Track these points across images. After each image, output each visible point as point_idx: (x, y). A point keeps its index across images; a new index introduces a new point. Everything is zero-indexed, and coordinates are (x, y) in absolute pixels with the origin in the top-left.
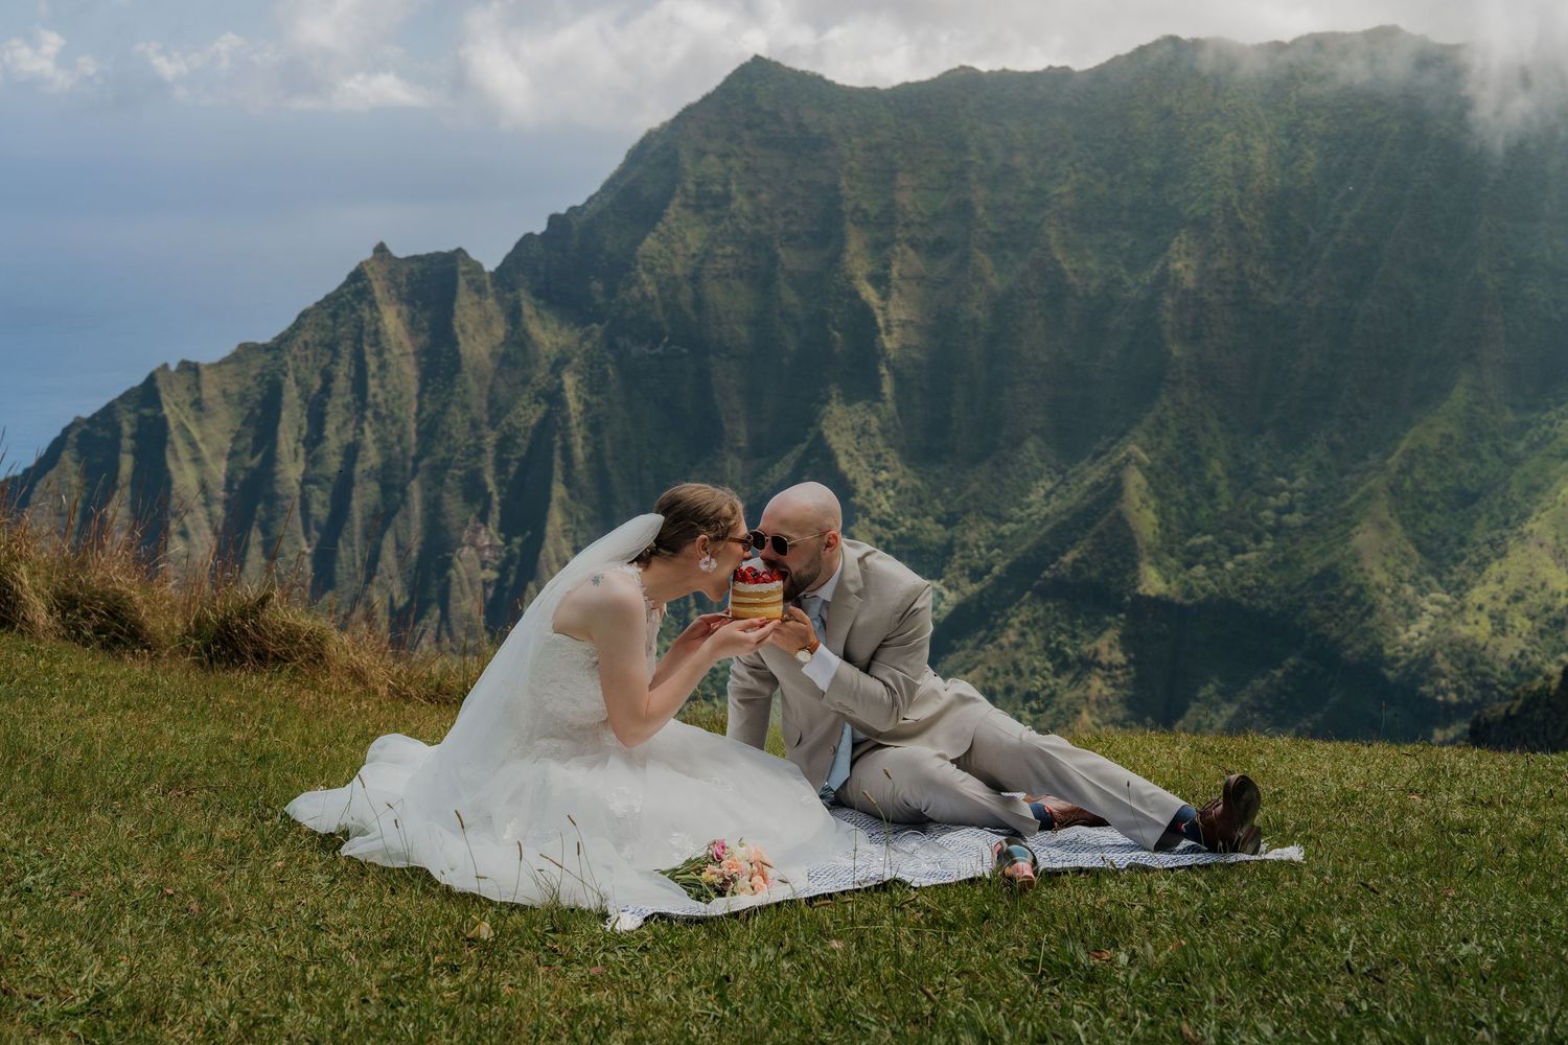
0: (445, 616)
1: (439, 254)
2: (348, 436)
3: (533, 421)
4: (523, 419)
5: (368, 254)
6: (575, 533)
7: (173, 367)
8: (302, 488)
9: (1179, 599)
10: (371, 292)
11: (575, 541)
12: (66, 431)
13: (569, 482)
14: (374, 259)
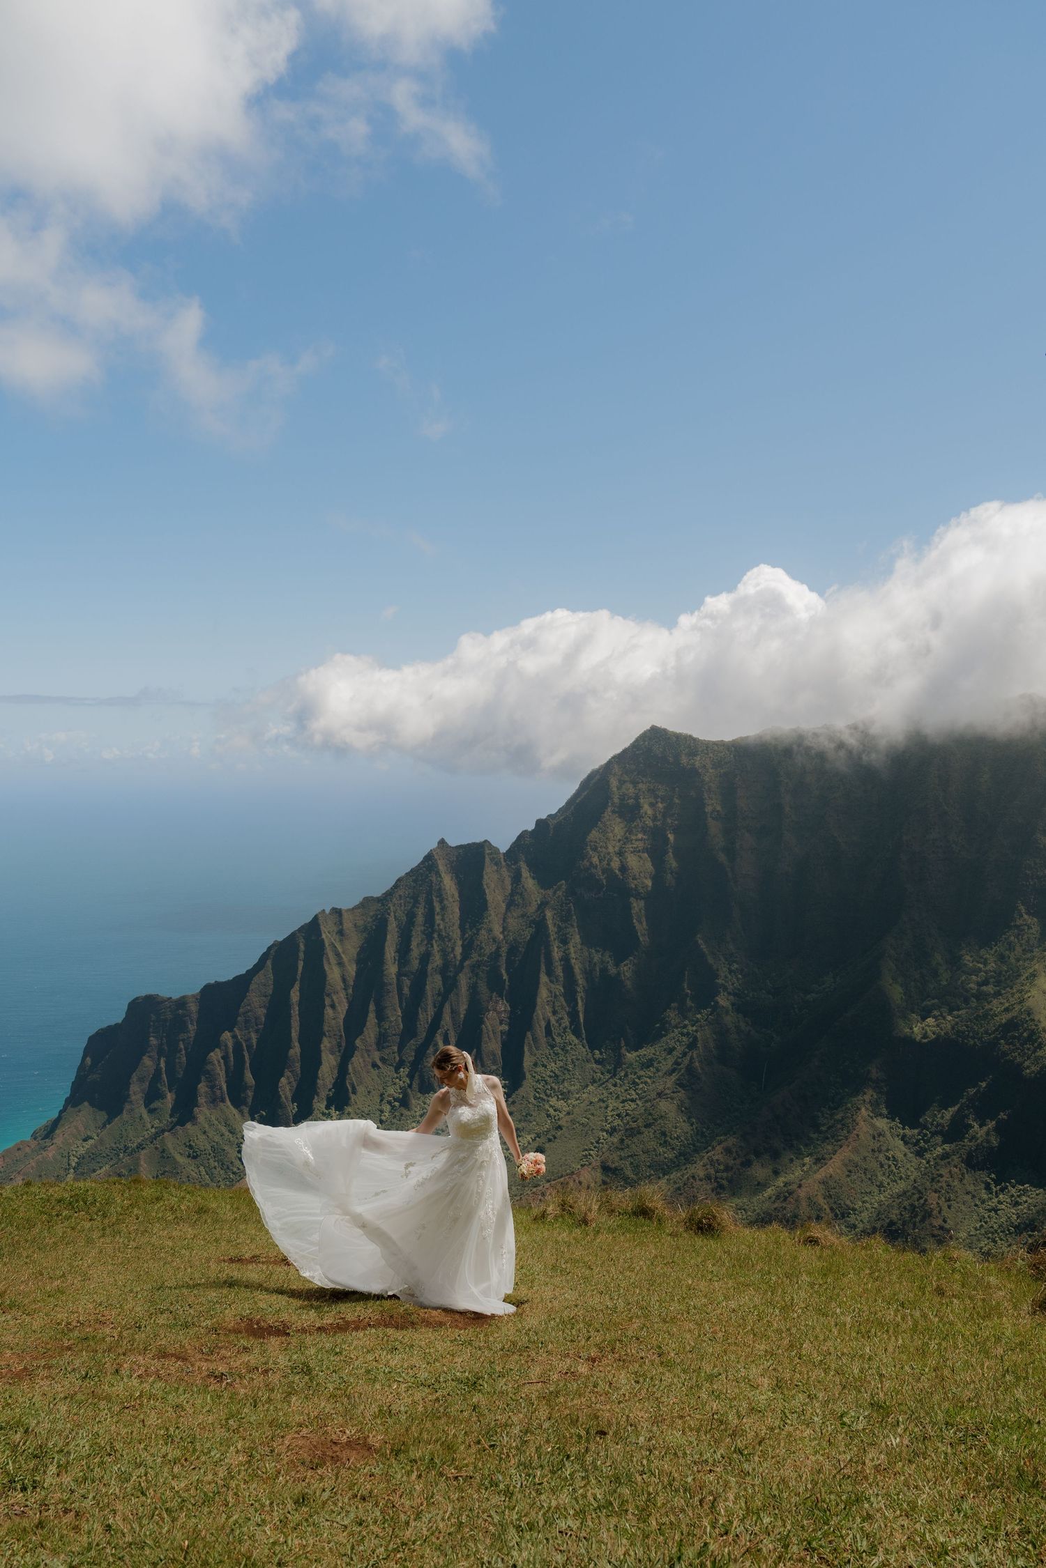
1: (474, 844)
2: (423, 949)
3: (528, 937)
4: (523, 937)
5: (435, 845)
6: (554, 1003)
7: (327, 911)
8: (398, 979)
9: (918, 1038)
10: (437, 867)
11: (554, 1007)
12: (269, 948)
13: (550, 973)
14: (438, 847)
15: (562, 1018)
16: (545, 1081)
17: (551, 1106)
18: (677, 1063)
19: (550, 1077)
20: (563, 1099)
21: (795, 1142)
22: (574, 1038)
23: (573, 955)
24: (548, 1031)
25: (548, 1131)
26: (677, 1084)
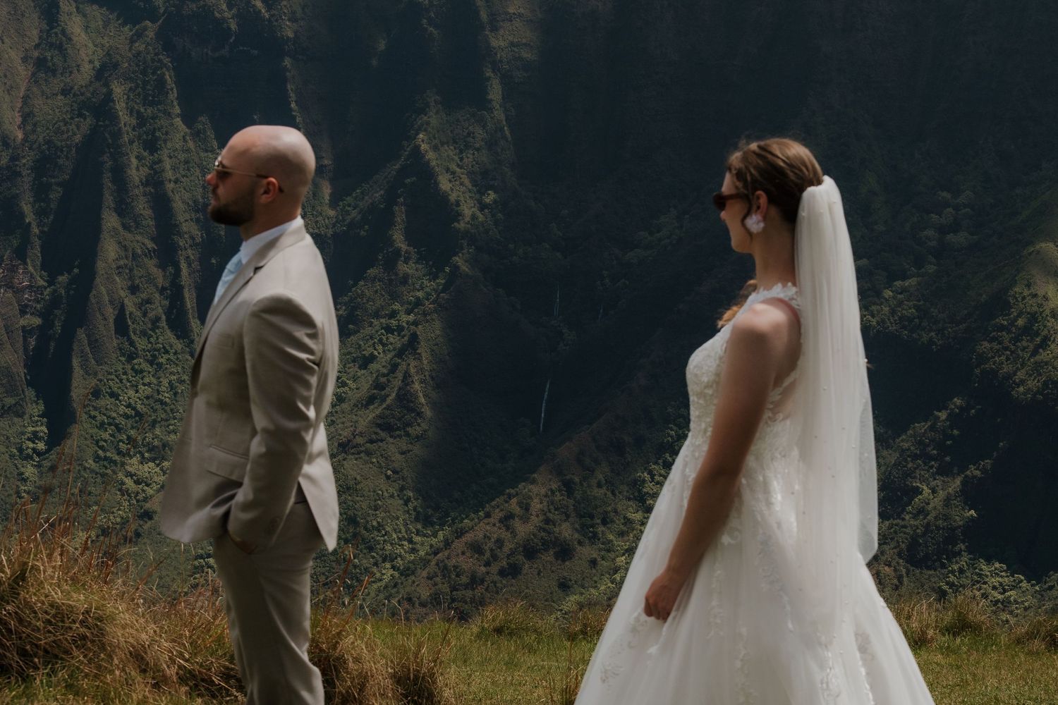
3: (78, 138)
4: (65, 136)
6: (131, 270)
11: (131, 278)
13: (123, 209)
15: (148, 301)
16: (117, 426)
17: (131, 475)
18: (378, 386)
19: (126, 416)
20: (153, 460)
21: (601, 529)
22: (173, 340)
23: (169, 174)
24: (121, 327)
25: (125, 522)
26: (379, 426)
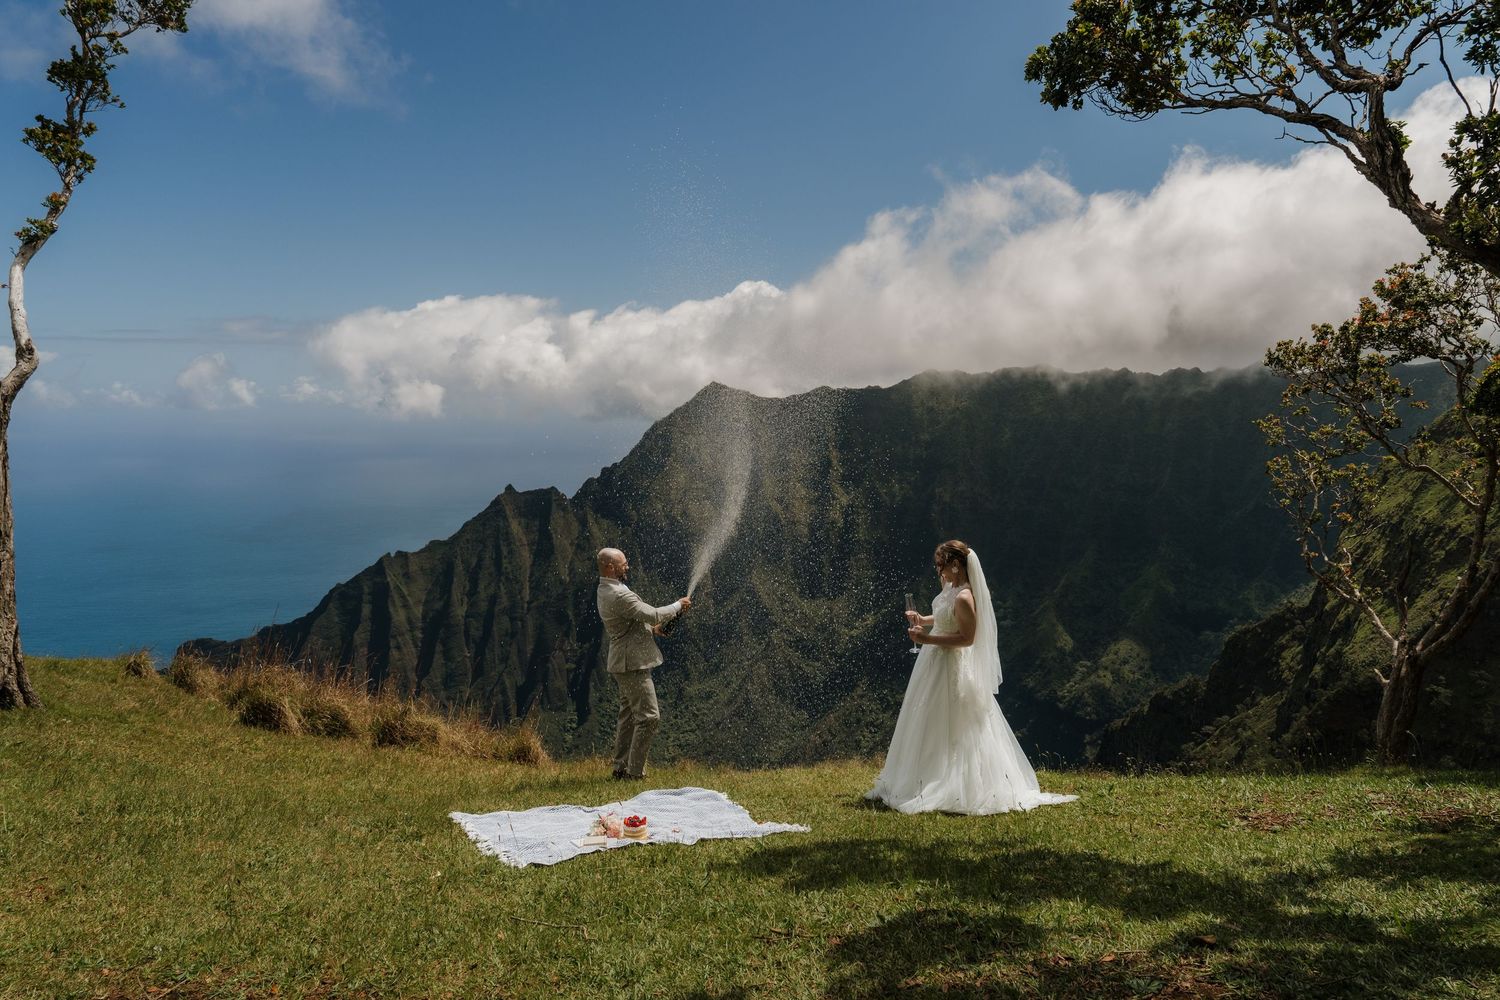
0: (546, 688)
1: (542, 490)
2: (491, 590)
5: (503, 491)
7: (392, 555)
8: (465, 620)
10: (504, 511)
12: (331, 591)
14: (505, 493)
16: (610, 715)
